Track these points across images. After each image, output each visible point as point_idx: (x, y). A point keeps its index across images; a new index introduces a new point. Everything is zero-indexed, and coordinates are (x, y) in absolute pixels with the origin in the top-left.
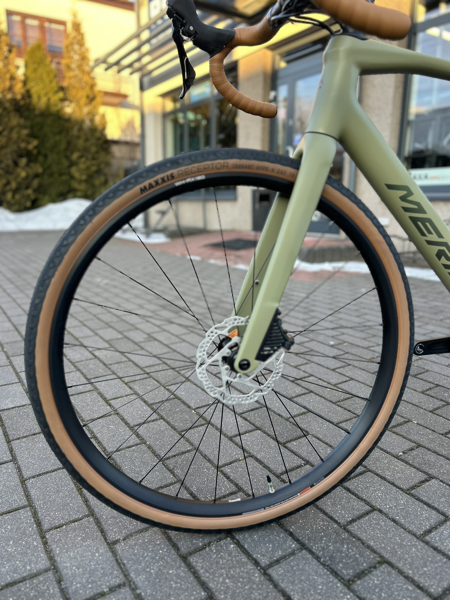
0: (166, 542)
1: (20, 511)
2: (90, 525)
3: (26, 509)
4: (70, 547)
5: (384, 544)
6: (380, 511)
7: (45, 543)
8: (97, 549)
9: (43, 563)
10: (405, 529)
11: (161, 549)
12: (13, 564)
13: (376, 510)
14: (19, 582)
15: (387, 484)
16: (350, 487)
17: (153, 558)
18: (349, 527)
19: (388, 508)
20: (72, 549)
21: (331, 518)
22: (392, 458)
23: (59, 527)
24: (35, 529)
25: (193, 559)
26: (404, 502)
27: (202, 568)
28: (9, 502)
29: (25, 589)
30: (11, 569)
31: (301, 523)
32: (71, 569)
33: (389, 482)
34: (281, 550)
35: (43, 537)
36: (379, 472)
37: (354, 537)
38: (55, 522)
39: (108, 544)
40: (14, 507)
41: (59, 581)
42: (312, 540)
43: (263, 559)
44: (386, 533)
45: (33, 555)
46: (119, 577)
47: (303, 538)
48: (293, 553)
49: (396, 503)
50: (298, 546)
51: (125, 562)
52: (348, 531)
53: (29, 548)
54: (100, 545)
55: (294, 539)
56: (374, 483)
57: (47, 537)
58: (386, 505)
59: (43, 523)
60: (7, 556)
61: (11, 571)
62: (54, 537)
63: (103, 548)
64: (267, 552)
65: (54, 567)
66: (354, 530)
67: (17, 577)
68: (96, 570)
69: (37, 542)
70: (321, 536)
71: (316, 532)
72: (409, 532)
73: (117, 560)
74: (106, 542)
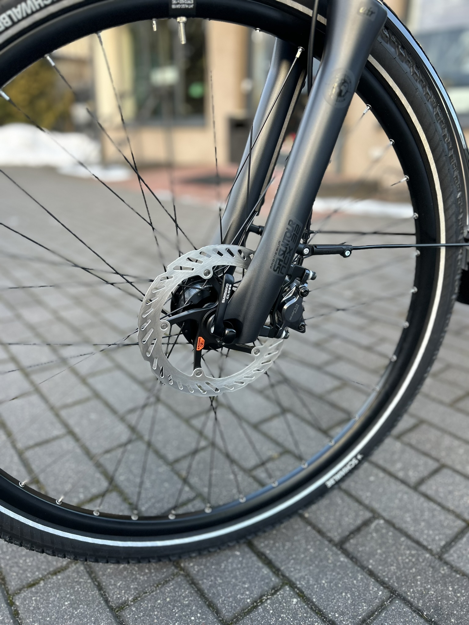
0: (198, 601)
2: (80, 578)
7: (15, 615)
16: (429, 493)
18: (447, 557)
21: (418, 543)
23: (34, 585)
34: (365, 602)
35: (11, 604)
37: (457, 572)
38: (27, 577)
63: (105, 619)
64: (346, 607)
66: (453, 561)
70: (413, 574)
74: (109, 607)
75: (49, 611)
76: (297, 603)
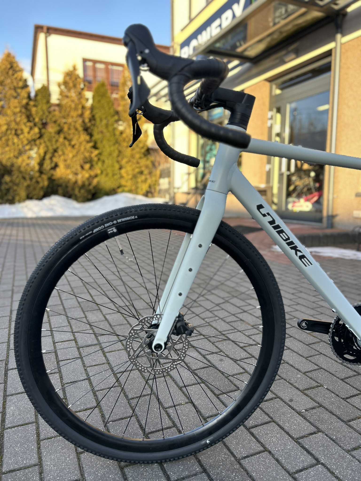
1: (29, 425)
3: (33, 424)
5: (263, 476)
6: (270, 452)
7: (39, 448)
8: (69, 455)
9: (34, 460)
10: (283, 467)
12: (16, 459)
13: (267, 451)
14: (18, 470)
15: (283, 433)
17: (102, 466)
18: (242, 461)
19: (276, 451)
20: (54, 453)
22: (295, 414)
23: (50, 439)
24: (35, 438)
25: (127, 470)
26: (290, 448)
27: (131, 477)
28: (24, 418)
29: (19, 475)
30: (14, 462)
31: (209, 455)
32: (50, 466)
33: (285, 432)
34: (188, 471)
35: (39, 444)
36: (281, 423)
37: (243, 468)
38: (48, 435)
40: (26, 422)
41: (41, 473)
42: (212, 467)
43: (174, 476)
44: (267, 468)
45: (30, 454)
46: (77, 475)
47: (206, 465)
48: (195, 474)
49: (284, 448)
50: (201, 470)
51: (84, 466)
52: (240, 464)
53: (28, 450)
54: (72, 453)
55: (200, 465)
56: (273, 431)
57: (41, 444)
58: (276, 448)
59: (41, 434)
60: (14, 453)
62: (45, 445)
63: (73, 456)
64: (178, 471)
65: (40, 464)
66: (244, 464)
67: (16, 467)
68: (65, 469)
69: (34, 447)
71: (217, 461)
72: (285, 470)
73: (79, 464)
75: (52, 448)
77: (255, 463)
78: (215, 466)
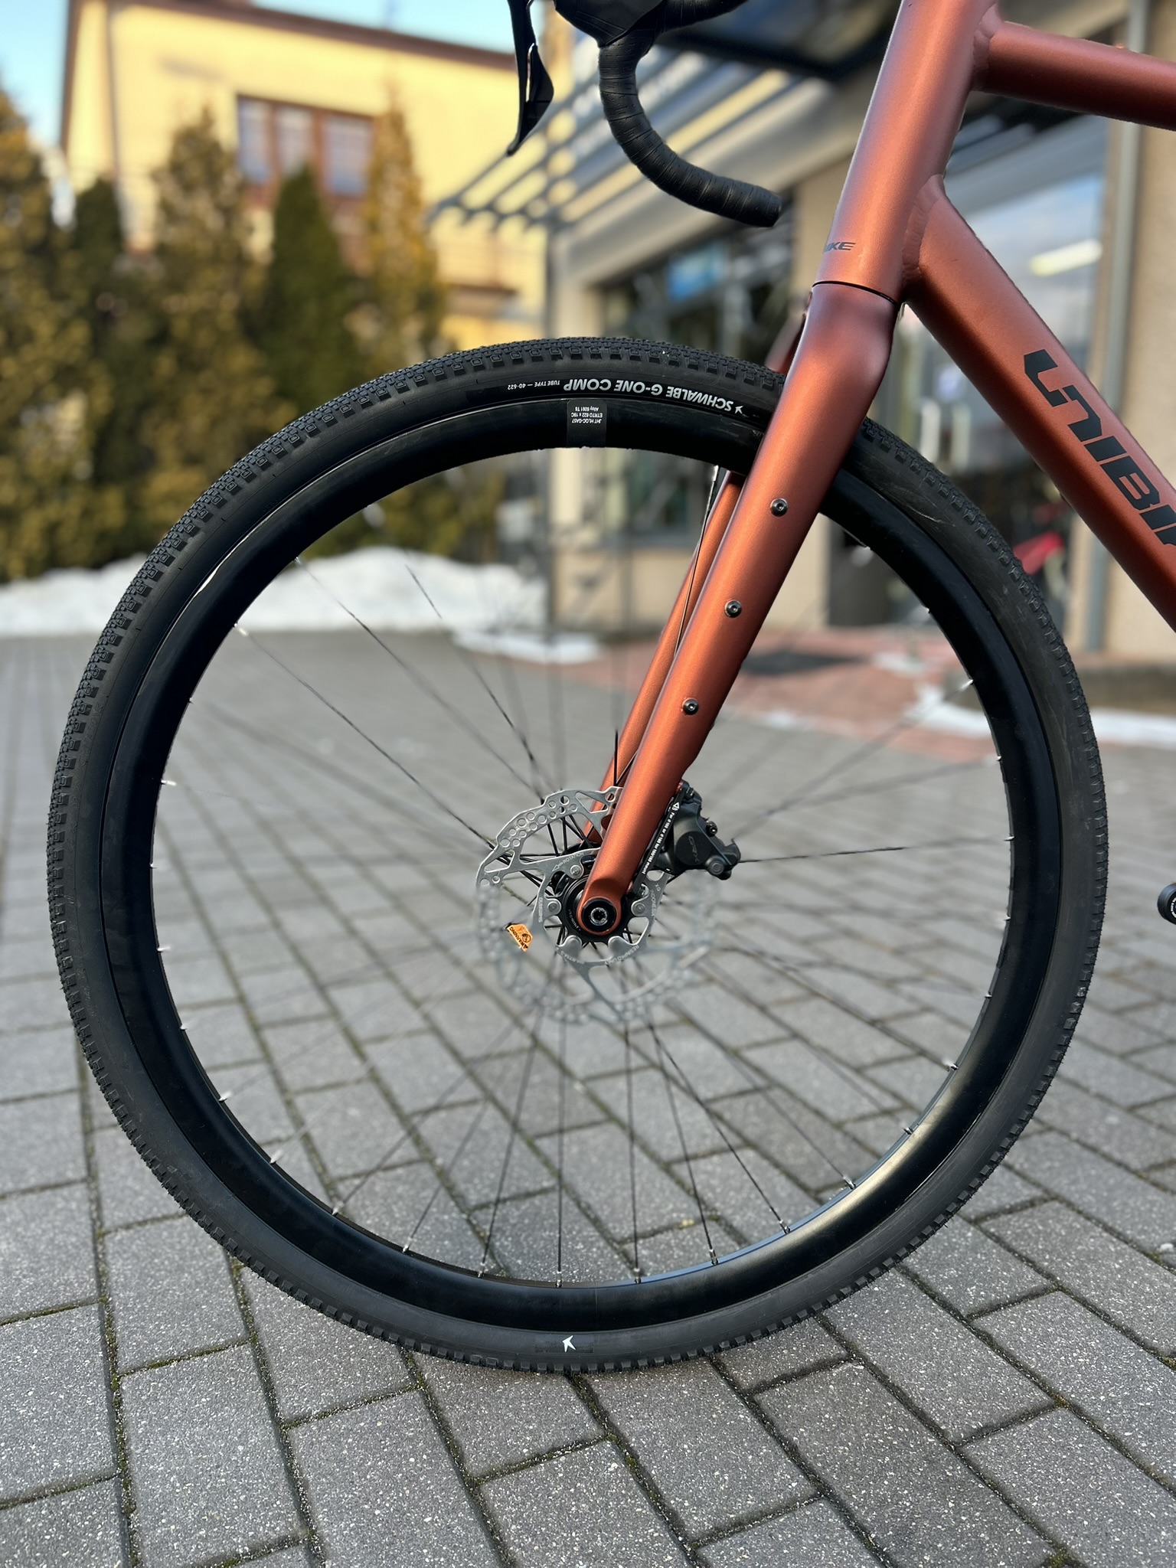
0: (433, 1436)
1: (74, 1312)
2: (240, 1366)
3: (88, 1308)
4: (176, 1422)
5: (1073, 1508)
6: (1077, 1410)
7: (115, 1406)
9: (98, 1456)
10: (1147, 1472)
11: (413, 1453)
12: (20, 1451)
13: (1063, 1405)
14: (26, 1501)
15: (1111, 1331)
16: (994, 1332)
17: (389, 1476)
18: (972, 1450)
19: (1103, 1404)
20: (180, 1426)
21: (921, 1416)
22: (1139, 1258)
23: (160, 1365)
24: (99, 1362)
25: (497, 1492)
26: (1155, 1389)
27: (514, 1522)
28: (51, 1285)
29: (33, 1522)
30: (12, 1464)
31: (829, 1423)
32: (165, 1480)
33: (1118, 1327)
34: (754, 1494)
35: (113, 1387)
36: (1091, 1295)
37: (982, 1479)
38: (152, 1351)
39: (277, 1422)
40: (62, 1299)
41: (126, 1511)
42: (853, 1474)
43: (696, 1515)
44: (1084, 1477)
45: (77, 1432)
46: (285, 1518)
47: (826, 1465)
48: (789, 1507)
49: (1131, 1391)
50: (809, 1489)
51: (310, 1478)
52: (966, 1461)
53: (71, 1412)
54: (255, 1425)
55: (799, 1466)
56: (1069, 1325)
57: (124, 1388)
58: (1097, 1393)
59: (121, 1349)
60: (11, 1427)
61: (10, 1469)
62: (141, 1391)
63: (262, 1434)
64: (712, 1494)
65: (122, 1473)
66: (984, 1458)
67: (22, 1485)
68: (227, 1489)
69: (96, 1400)
70: (882, 1465)
71: (868, 1451)
72: (1157, 1480)
73: (289, 1471)
74: (272, 1418)
75: (171, 1405)
76: (616, 1470)
77: (1028, 1458)
78: (862, 1468)
